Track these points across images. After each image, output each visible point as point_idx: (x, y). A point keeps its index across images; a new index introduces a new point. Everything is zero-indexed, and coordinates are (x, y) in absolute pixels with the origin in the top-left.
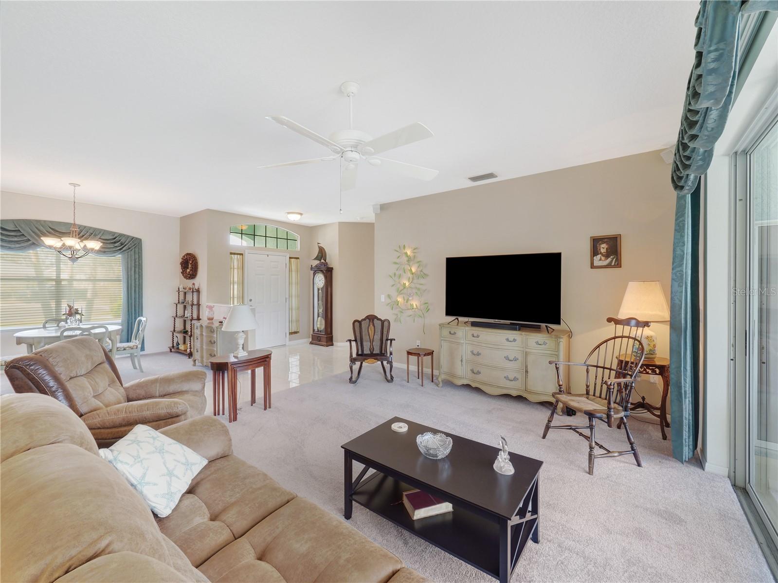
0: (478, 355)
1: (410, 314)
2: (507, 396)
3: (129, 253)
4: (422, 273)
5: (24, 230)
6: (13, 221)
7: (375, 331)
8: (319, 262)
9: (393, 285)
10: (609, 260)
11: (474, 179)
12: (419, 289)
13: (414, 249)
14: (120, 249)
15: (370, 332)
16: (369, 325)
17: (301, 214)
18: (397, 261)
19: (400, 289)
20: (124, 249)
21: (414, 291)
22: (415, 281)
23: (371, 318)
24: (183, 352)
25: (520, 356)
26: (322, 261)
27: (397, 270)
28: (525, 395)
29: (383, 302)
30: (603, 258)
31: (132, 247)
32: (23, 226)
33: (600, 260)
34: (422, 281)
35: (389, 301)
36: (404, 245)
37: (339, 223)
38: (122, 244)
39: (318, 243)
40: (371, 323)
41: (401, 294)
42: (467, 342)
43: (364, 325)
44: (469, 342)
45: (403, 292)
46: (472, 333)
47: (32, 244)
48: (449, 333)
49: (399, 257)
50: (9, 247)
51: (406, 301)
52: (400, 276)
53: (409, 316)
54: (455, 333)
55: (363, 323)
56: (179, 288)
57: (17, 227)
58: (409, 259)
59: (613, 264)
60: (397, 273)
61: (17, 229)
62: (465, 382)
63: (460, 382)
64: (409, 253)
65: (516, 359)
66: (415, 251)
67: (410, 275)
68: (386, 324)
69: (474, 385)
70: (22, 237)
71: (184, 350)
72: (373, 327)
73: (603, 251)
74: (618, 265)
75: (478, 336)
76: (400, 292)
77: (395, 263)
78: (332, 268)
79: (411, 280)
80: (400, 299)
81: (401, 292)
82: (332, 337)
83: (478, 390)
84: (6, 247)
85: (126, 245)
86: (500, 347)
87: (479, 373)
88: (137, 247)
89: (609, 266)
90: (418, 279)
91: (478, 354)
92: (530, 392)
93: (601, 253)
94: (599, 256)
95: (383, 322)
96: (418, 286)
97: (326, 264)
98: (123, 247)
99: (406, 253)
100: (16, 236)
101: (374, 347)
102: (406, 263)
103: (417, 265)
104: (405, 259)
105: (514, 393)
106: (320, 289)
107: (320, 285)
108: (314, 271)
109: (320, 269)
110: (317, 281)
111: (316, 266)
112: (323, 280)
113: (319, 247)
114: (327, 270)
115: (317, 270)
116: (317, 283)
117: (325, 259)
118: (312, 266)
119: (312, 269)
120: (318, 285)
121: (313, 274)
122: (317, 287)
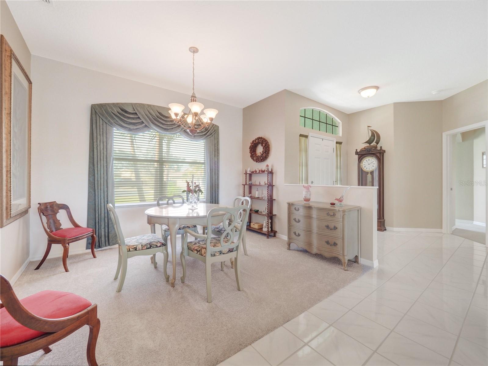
3: (211, 138)
5: (140, 113)
6: (132, 104)
8: (368, 145)
14: (205, 135)
20: (208, 134)
24: (257, 230)
26: (374, 144)
31: (213, 132)
32: (139, 109)
37: (395, 104)
38: (206, 130)
47: (145, 127)
50: (129, 128)
56: (246, 171)
57: (134, 110)
61: (135, 112)
70: (138, 120)
71: (259, 229)
78: (385, 151)
84: (127, 128)
85: (209, 131)
88: (216, 132)
97: (377, 147)
98: (207, 133)
100: (133, 118)
106: (369, 173)
107: (369, 169)
108: (360, 155)
109: (370, 152)
110: (364, 165)
111: (361, 151)
112: (373, 164)
113: (371, 130)
114: (379, 153)
115: (366, 153)
116: (365, 167)
117: (377, 142)
118: (358, 151)
119: (357, 153)
120: (367, 168)
121: (359, 158)
122: (363, 171)
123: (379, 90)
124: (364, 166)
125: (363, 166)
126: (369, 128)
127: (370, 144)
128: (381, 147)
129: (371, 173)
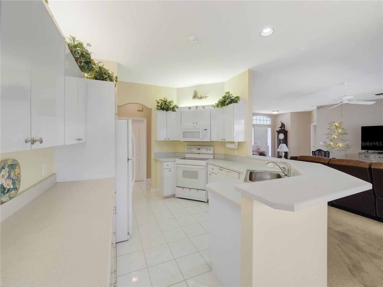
1: (338, 149)
4: (345, 133)
8: (281, 129)
9: (327, 138)
12: (343, 139)
13: (340, 123)
16: (319, 153)
17: (278, 111)
18: (330, 128)
19: (331, 140)
21: (340, 140)
22: (340, 136)
23: (320, 151)
26: (283, 128)
27: (330, 132)
29: (321, 145)
34: (345, 136)
35: (325, 144)
36: (334, 122)
37: (291, 112)
39: (281, 121)
41: (332, 141)
42: (375, 160)
43: (317, 153)
44: (377, 160)
49: (331, 126)
51: (335, 144)
52: (331, 134)
53: (337, 150)
54: (368, 156)
58: (337, 127)
60: (330, 133)
64: (337, 125)
66: (340, 124)
67: (337, 133)
68: (327, 153)
72: (321, 154)
75: (382, 158)
76: (331, 141)
77: (329, 129)
78: (287, 131)
79: (338, 136)
80: (331, 143)
90: (342, 135)
95: (325, 152)
96: (342, 138)
97: (284, 130)
99: (336, 125)
102: (335, 129)
103: (341, 130)
104: (334, 127)
109: (282, 131)
110: (280, 136)
111: (279, 130)
112: (283, 136)
113: (281, 123)
114: (285, 132)
115: (280, 132)
118: (277, 130)
119: (277, 132)
120: (281, 138)
121: (278, 134)
122: (279, 139)
129: (282, 140)
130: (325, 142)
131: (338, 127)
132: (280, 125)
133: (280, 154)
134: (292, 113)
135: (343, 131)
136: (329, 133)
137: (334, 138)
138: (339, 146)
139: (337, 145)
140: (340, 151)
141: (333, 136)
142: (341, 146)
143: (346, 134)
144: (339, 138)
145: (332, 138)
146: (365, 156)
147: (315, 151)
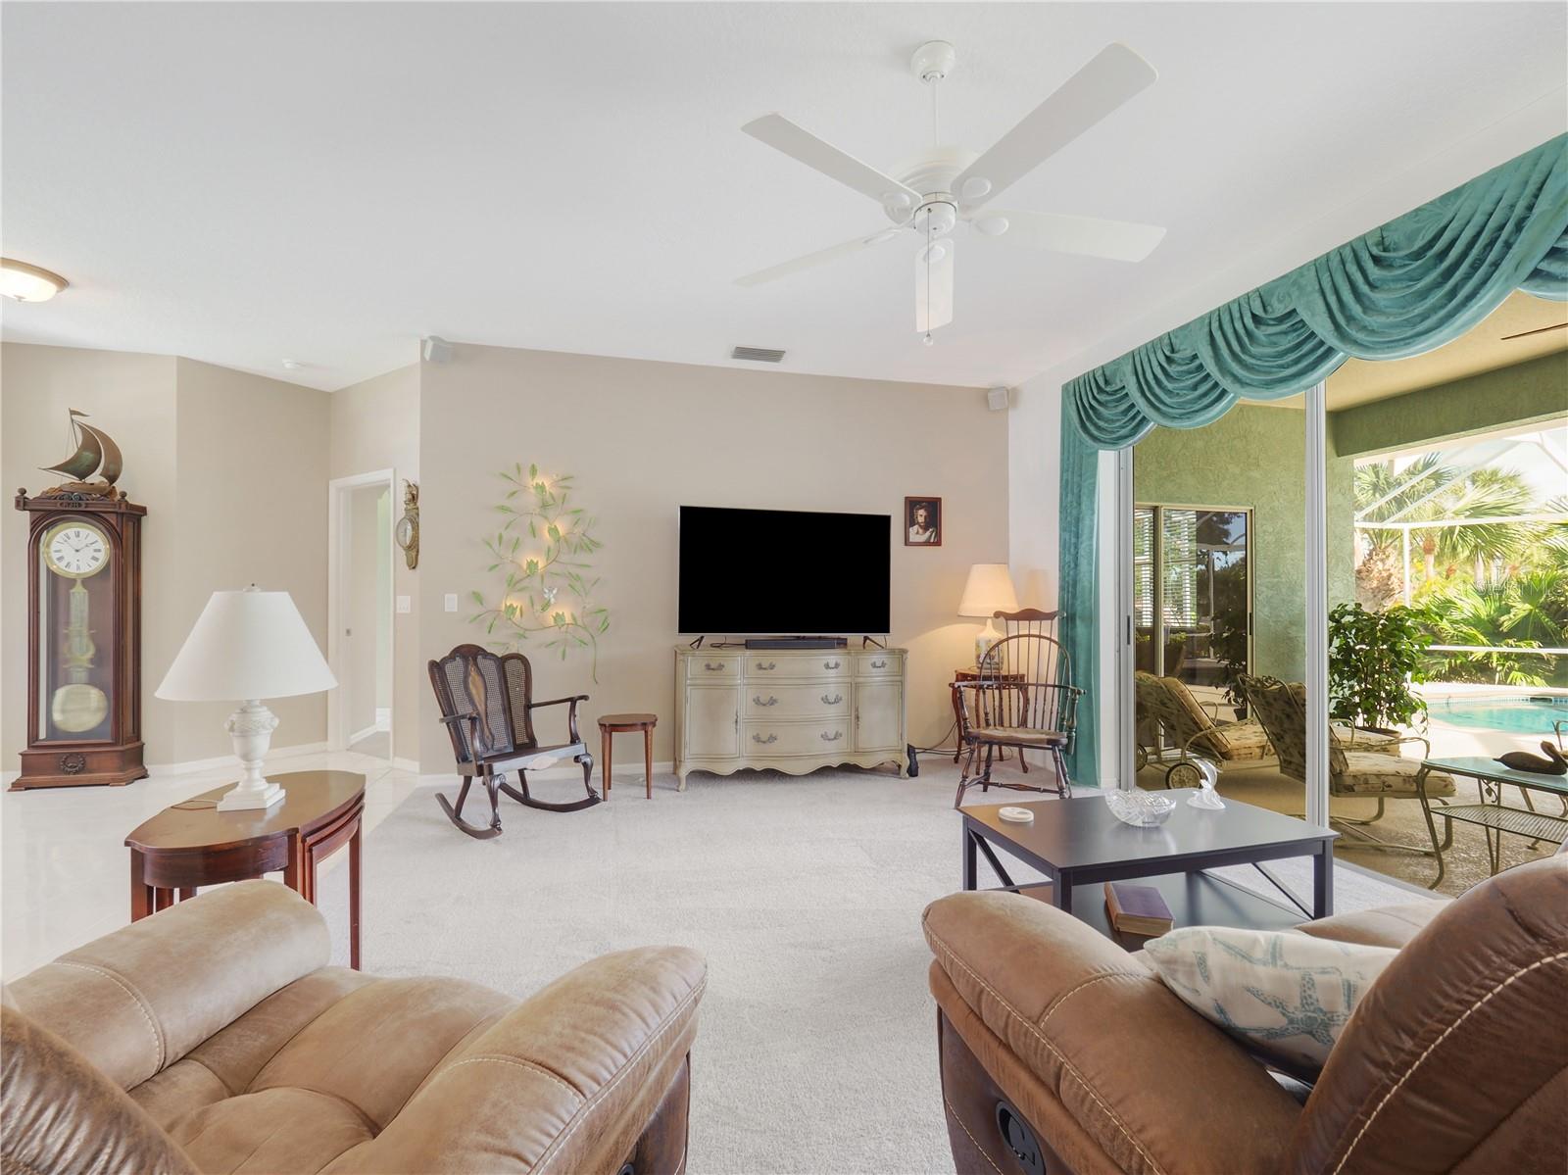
0: (772, 704)
2: (825, 772)
4: (585, 538)
7: (486, 688)
8: (75, 479)
9: (492, 568)
10: (928, 533)
11: (743, 353)
12: (578, 578)
13: (564, 478)
15: (474, 691)
16: (467, 673)
17: (62, 282)
18: (508, 503)
19: (516, 578)
21: (565, 582)
22: (564, 558)
23: (469, 654)
25: (844, 694)
26: (96, 478)
27: (508, 526)
28: (852, 761)
29: (455, 614)
30: (921, 531)
33: (918, 533)
34: (584, 558)
36: (533, 466)
39: (73, 413)
40: (472, 669)
41: (522, 589)
42: (746, 681)
43: (454, 671)
44: (752, 681)
45: (524, 584)
46: (757, 662)
48: (704, 668)
49: (513, 493)
51: (538, 607)
52: (516, 545)
54: (721, 667)
55: (448, 668)
58: (547, 502)
59: (932, 541)
60: (506, 534)
62: (742, 765)
63: (728, 769)
64: (547, 485)
65: (837, 700)
66: (563, 484)
67: (548, 539)
68: (512, 667)
69: (758, 766)
72: (478, 679)
73: (921, 520)
74: (938, 543)
75: (772, 667)
76: (514, 585)
77: (502, 508)
78: (143, 511)
79: (552, 556)
80: (518, 604)
81: (519, 586)
82: (140, 750)
83: (772, 774)
86: (817, 681)
87: (772, 739)
89: (927, 543)
90: (575, 552)
91: (772, 702)
92: (864, 753)
93: (918, 523)
94: (916, 527)
95: (502, 662)
96: (574, 571)
97: (111, 493)
99: (540, 486)
101: (494, 732)
102: (540, 510)
103: (570, 518)
104: (533, 499)
105: (835, 762)
106: (79, 582)
107: (78, 568)
108: (38, 514)
109: (80, 505)
110: (56, 551)
111: (46, 497)
112: (95, 551)
113: (80, 427)
114: (116, 513)
115: (62, 508)
116: (60, 559)
117: (111, 473)
118: (30, 495)
119: (25, 504)
120: (68, 565)
121: (34, 525)
122: (53, 577)
123: (67, 291)
124: (59, 555)
125: (55, 556)
126: (75, 417)
127: (82, 476)
128: (124, 495)
129: (87, 581)
130: (477, 597)
131: (553, 498)
132: (68, 447)
133: (57, 717)
134: (190, 369)
135: (578, 530)
136: (500, 537)
137: (532, 565)
138: (558, 617)
139: (551, 612)
140: (561, 649)
141: (526, 558)
142: (568, 619)
143: (592, 546)
144: (555, 568)
145: (520, 567)
146: (708, 667)
147: (445, 660)
